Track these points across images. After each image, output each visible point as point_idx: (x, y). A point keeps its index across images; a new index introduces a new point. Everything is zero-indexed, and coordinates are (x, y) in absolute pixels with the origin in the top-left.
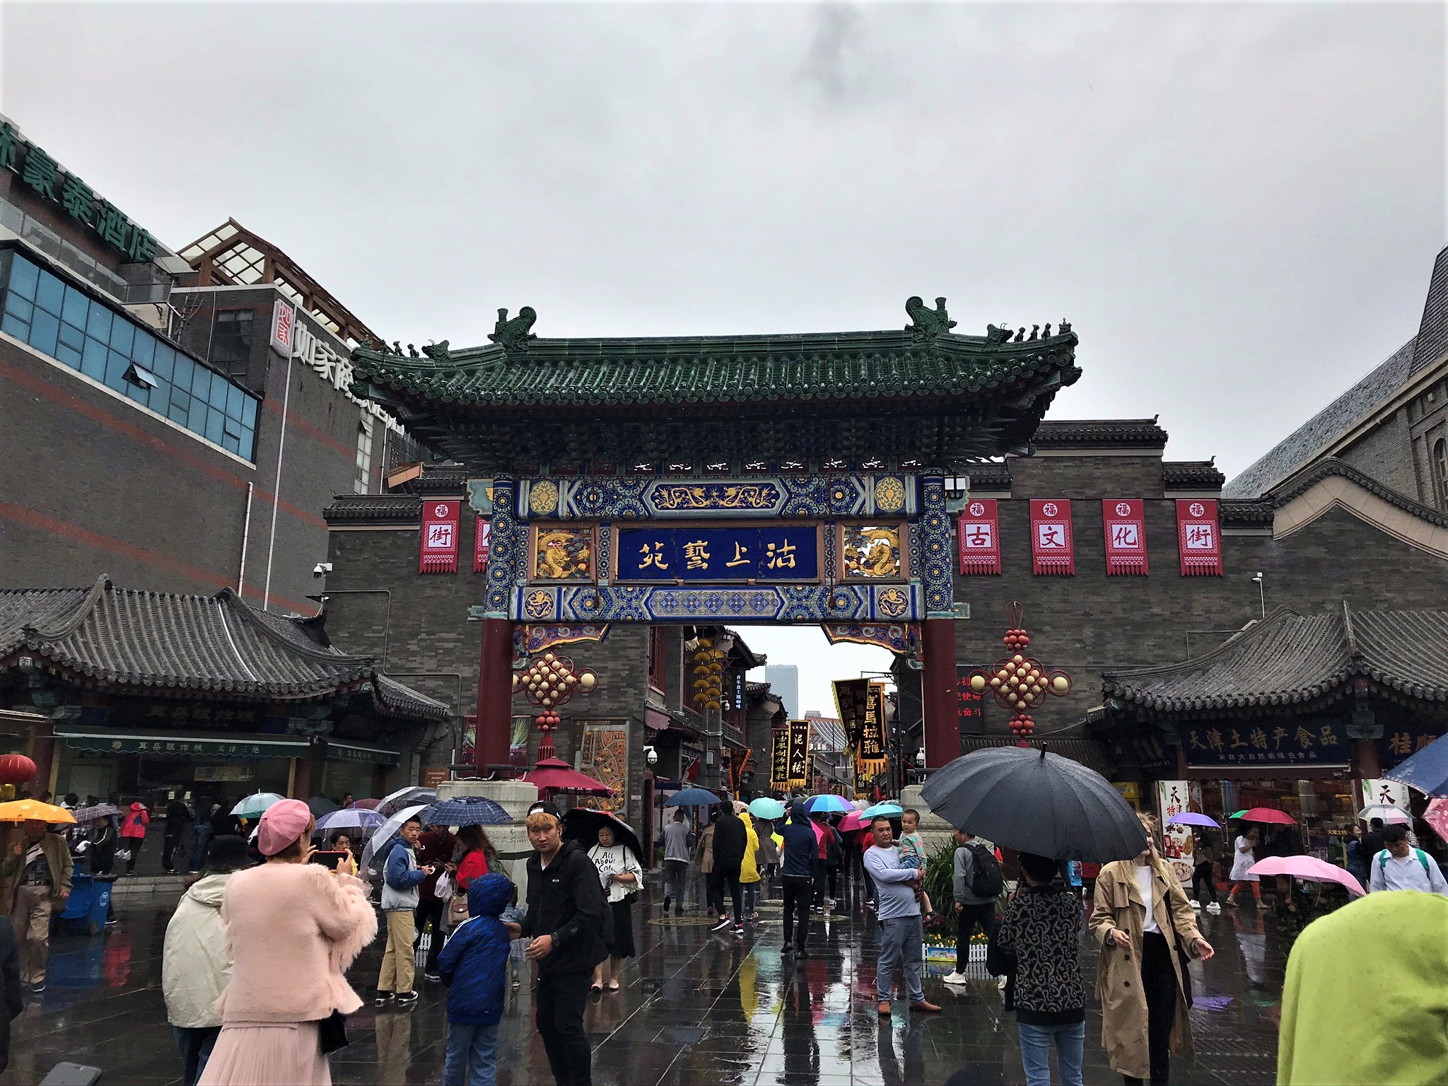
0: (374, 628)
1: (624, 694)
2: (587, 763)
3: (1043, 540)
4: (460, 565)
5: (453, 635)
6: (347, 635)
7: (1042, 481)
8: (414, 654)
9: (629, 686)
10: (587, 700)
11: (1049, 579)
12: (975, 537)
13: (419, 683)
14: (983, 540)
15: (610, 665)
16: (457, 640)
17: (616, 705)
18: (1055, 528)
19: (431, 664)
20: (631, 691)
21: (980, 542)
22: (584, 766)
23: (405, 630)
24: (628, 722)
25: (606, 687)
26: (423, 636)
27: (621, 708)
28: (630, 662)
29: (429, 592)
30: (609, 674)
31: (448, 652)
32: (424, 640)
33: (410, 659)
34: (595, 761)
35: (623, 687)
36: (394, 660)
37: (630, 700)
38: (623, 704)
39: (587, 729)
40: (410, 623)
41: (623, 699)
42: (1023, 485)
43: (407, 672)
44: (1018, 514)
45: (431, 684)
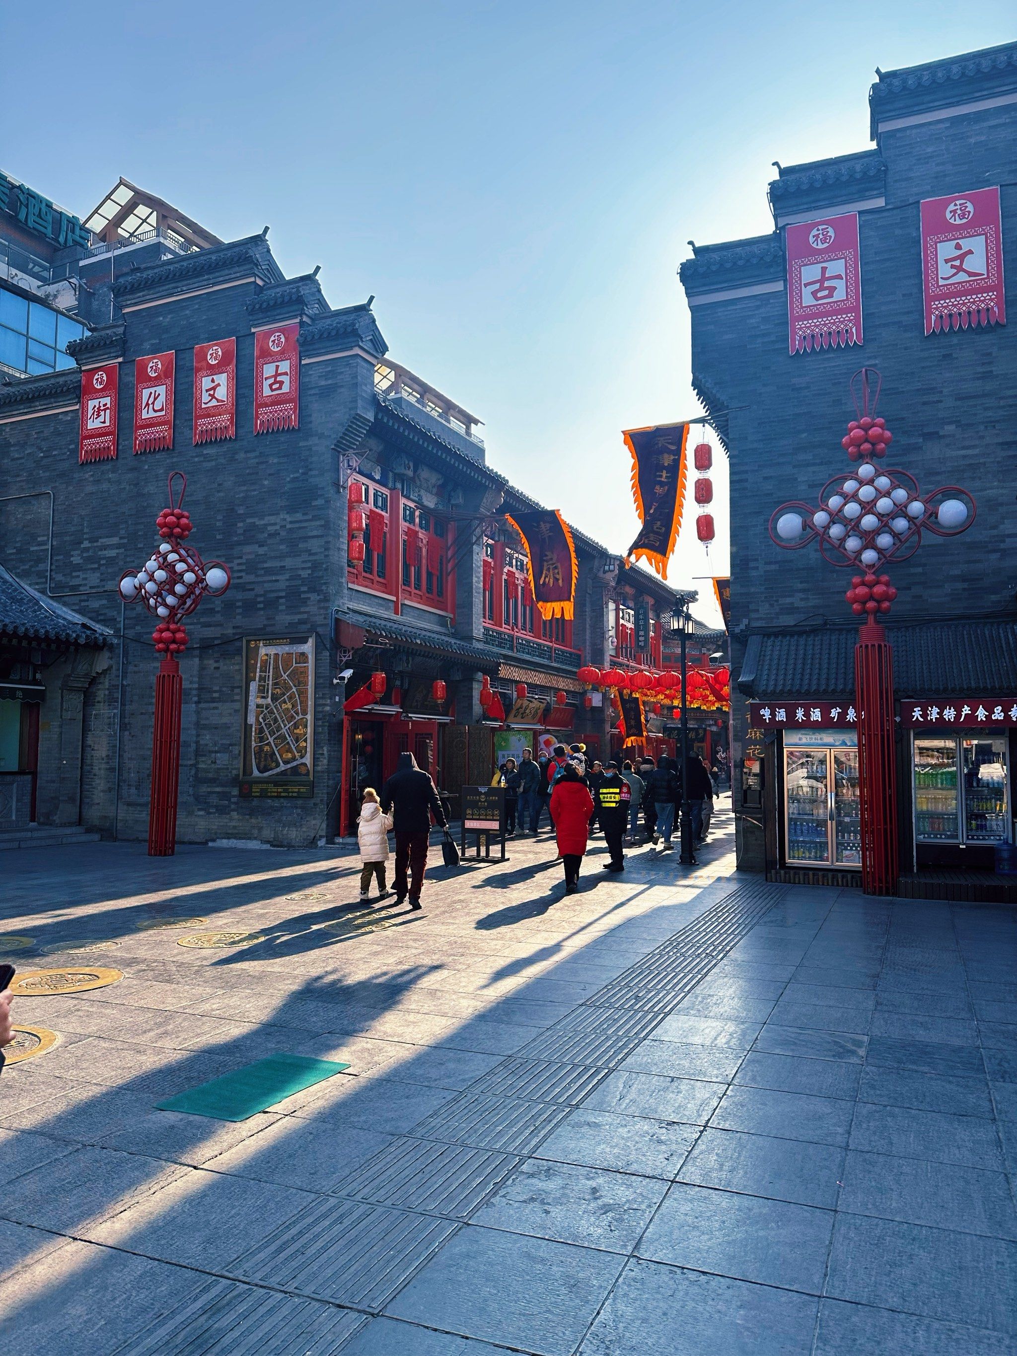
0: (39, 539)
1: (305, 602)
2: (263, 697)
3: (945, 270)
4: (120, 447)
5: (115, 540)
6: (15, 551)
7: (943, 164)
8: (78, 568)
9: (313, 590)
10: (262, 612)
11: (955, 340)
12: (817, 286)
13: (83, 604)
14: (832, 289)
15: (288, 562)
16: (118, 546)
17: (296, 618)
18: (966, 244)
19: (94, 579)
20: (314, 597)
21: (826, 292)
22: (260, 701)
23: (68, 538)
24: (310, 640)
25: (283, 594)
26: (86, 544)
27: (302, 622)
28: (311, 558)
29: (90, 488)
30: (287, 576)
31: (111, 561)
32: (87, 550)
33: (74, 574)
34: (273, 694)
35: (304, 592)
36: (59, 577)
37: (313, 609)
38: (305, 616)
39: (263, 651)
40: (73, 529)
41: (302, 610)
42: (908, 179)
43: (71, 591)
44: (898, 232)
45: (95, 604)
